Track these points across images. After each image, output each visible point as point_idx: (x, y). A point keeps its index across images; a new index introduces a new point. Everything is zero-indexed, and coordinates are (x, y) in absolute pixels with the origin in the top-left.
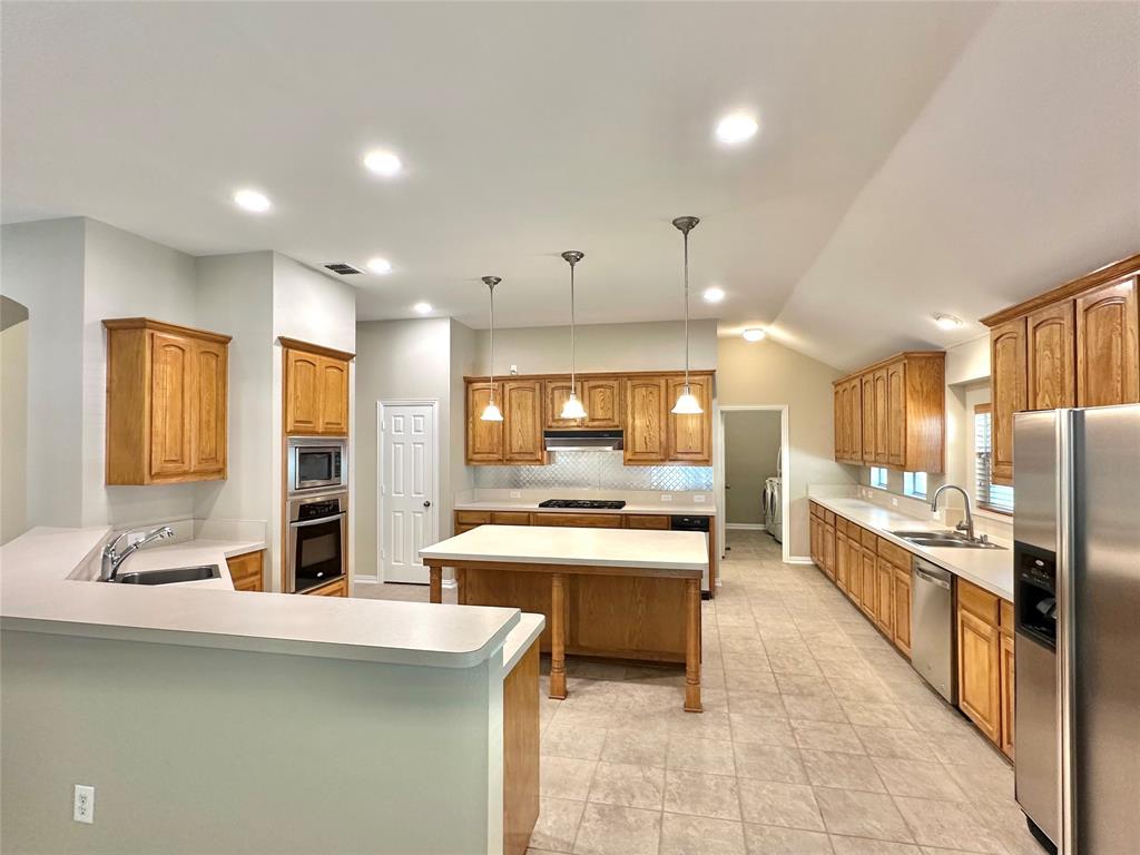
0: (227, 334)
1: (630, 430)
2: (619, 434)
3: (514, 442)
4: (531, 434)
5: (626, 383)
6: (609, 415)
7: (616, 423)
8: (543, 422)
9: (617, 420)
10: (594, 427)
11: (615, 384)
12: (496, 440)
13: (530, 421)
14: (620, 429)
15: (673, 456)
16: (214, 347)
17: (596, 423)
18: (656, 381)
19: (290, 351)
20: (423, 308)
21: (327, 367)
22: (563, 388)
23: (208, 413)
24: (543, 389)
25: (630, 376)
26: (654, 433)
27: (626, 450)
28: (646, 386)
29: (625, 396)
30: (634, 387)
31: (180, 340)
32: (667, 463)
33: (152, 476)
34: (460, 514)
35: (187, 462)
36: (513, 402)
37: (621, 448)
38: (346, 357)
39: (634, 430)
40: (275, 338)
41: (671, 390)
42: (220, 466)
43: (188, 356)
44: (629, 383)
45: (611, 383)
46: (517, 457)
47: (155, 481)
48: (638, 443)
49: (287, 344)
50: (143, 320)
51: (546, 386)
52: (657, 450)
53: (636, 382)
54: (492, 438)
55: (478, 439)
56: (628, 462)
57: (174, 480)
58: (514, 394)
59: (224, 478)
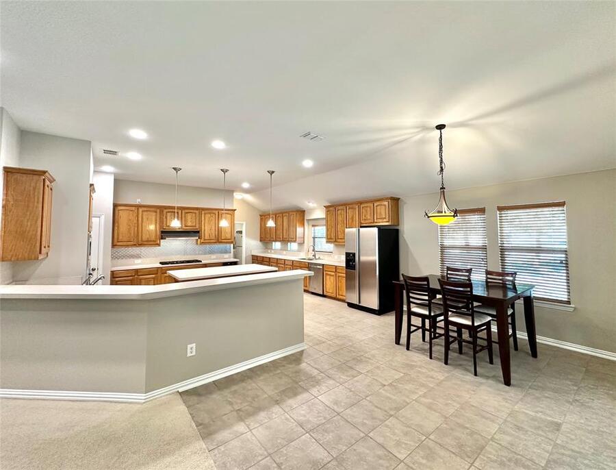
2: (198, 232)
3: (144, 236)
4: (154, 232)
5: (202, 212)
7: (197, 227)
8: (161, 226)
11: (197, 212)
12: (132, 235)
14: (199, 230)
15: (220, 240)
17: (187, 228)
18: (214, 211)
22: (172, 212)
24: (162, 212)
26: (213, 232)
27: (201, 239)
28: (210, 213)
29: (201, 217)
30: (205, 214)
32: (218, 243)
36: (144, 216)
39: (204, 230)
41: (220, 216)
46: (146, 243)
48: (206, 236)
51: (162, 211)
52: (214, 238)
53: (206, 212)
56: (202, 244)
58: (144, 213)
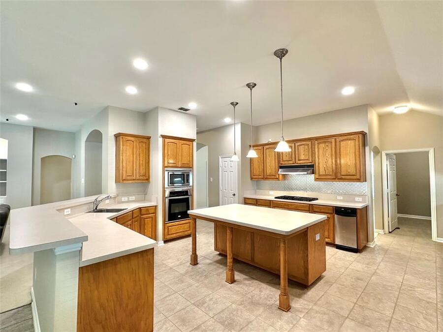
0: (150, 136)
1: (317, 164)
2: (312, 166)
3: (267, 171)
4: (274, 167)
5: (315, 142)
6: (307, 158)
7: (311, 161)
8: (279, 162)
9: (311, 159)
10: (300, 163)
11: (309, 143)
12: (261, 170)
13: (274, 161)
14: (313, 164)
15: (339, 176)
16: (145, 140)
17: (301, 162)
18: (329, 139)
19: (166, 139)
20: (228, 120)
21: (182, 144)
23: (142, 161)
25: (317, 139)
26: (329, 165)
27: (316, 174)
28: (325, 142)
29: (315, 148)
30: (319, 143)
31: (132, 139)
32: (337, 180)
33: (123, 180)
34: (246, 200)
35: (135, 176)
36: (267, 153)
37: (313, 173)
38: (192, 140)
39: (319, 164)
40: (159, 135)
41: (338, 143)
42: (147, 178)
43: (135, 144)
44: (316, 142)
45: (307, 143)
46: (269, 177)
47: (124, 182)
48: (321, 170)
49: (164, 137)
50: (120, 133)
52: (331, 174)
53: (319, 141)
54: (260, 168)
55: (255, 170)
56: (316, 179)
57: (131, 182)
58: (267, 151)
59: (149, 182)
